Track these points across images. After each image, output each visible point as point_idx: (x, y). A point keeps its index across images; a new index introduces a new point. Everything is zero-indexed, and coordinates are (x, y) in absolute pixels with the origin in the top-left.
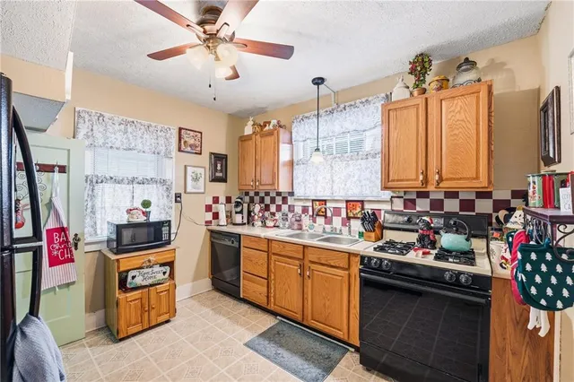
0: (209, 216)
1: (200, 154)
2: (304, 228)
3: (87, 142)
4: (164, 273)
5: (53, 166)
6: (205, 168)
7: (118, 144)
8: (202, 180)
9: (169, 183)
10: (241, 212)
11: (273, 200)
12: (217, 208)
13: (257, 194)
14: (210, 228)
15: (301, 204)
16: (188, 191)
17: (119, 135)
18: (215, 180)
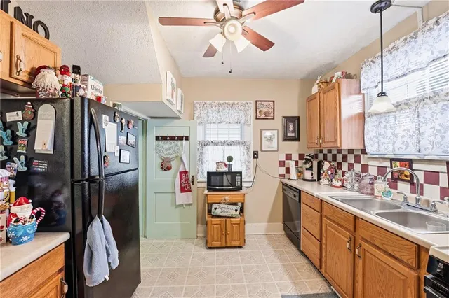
0: (282, 171)
1: (273, 118)
2: (376, 193)
3: (198, 121)
4: (236, 210)
5: (183, 137)
6: (277, 130)
7: (214, 120)
8: (275, 140)
9: (248, 144)
10: (311, 169)
11: (345, 158)
12: (289, 163)
13: (330, 151)
14: (283, 180)
15: (377, 163)
16: (263, 149)
17: (215, 114)
18: (286, 139)
